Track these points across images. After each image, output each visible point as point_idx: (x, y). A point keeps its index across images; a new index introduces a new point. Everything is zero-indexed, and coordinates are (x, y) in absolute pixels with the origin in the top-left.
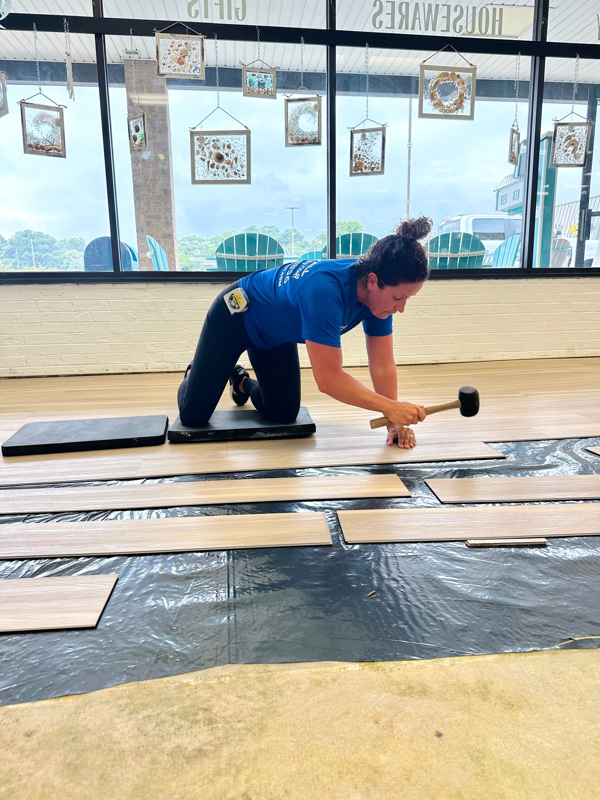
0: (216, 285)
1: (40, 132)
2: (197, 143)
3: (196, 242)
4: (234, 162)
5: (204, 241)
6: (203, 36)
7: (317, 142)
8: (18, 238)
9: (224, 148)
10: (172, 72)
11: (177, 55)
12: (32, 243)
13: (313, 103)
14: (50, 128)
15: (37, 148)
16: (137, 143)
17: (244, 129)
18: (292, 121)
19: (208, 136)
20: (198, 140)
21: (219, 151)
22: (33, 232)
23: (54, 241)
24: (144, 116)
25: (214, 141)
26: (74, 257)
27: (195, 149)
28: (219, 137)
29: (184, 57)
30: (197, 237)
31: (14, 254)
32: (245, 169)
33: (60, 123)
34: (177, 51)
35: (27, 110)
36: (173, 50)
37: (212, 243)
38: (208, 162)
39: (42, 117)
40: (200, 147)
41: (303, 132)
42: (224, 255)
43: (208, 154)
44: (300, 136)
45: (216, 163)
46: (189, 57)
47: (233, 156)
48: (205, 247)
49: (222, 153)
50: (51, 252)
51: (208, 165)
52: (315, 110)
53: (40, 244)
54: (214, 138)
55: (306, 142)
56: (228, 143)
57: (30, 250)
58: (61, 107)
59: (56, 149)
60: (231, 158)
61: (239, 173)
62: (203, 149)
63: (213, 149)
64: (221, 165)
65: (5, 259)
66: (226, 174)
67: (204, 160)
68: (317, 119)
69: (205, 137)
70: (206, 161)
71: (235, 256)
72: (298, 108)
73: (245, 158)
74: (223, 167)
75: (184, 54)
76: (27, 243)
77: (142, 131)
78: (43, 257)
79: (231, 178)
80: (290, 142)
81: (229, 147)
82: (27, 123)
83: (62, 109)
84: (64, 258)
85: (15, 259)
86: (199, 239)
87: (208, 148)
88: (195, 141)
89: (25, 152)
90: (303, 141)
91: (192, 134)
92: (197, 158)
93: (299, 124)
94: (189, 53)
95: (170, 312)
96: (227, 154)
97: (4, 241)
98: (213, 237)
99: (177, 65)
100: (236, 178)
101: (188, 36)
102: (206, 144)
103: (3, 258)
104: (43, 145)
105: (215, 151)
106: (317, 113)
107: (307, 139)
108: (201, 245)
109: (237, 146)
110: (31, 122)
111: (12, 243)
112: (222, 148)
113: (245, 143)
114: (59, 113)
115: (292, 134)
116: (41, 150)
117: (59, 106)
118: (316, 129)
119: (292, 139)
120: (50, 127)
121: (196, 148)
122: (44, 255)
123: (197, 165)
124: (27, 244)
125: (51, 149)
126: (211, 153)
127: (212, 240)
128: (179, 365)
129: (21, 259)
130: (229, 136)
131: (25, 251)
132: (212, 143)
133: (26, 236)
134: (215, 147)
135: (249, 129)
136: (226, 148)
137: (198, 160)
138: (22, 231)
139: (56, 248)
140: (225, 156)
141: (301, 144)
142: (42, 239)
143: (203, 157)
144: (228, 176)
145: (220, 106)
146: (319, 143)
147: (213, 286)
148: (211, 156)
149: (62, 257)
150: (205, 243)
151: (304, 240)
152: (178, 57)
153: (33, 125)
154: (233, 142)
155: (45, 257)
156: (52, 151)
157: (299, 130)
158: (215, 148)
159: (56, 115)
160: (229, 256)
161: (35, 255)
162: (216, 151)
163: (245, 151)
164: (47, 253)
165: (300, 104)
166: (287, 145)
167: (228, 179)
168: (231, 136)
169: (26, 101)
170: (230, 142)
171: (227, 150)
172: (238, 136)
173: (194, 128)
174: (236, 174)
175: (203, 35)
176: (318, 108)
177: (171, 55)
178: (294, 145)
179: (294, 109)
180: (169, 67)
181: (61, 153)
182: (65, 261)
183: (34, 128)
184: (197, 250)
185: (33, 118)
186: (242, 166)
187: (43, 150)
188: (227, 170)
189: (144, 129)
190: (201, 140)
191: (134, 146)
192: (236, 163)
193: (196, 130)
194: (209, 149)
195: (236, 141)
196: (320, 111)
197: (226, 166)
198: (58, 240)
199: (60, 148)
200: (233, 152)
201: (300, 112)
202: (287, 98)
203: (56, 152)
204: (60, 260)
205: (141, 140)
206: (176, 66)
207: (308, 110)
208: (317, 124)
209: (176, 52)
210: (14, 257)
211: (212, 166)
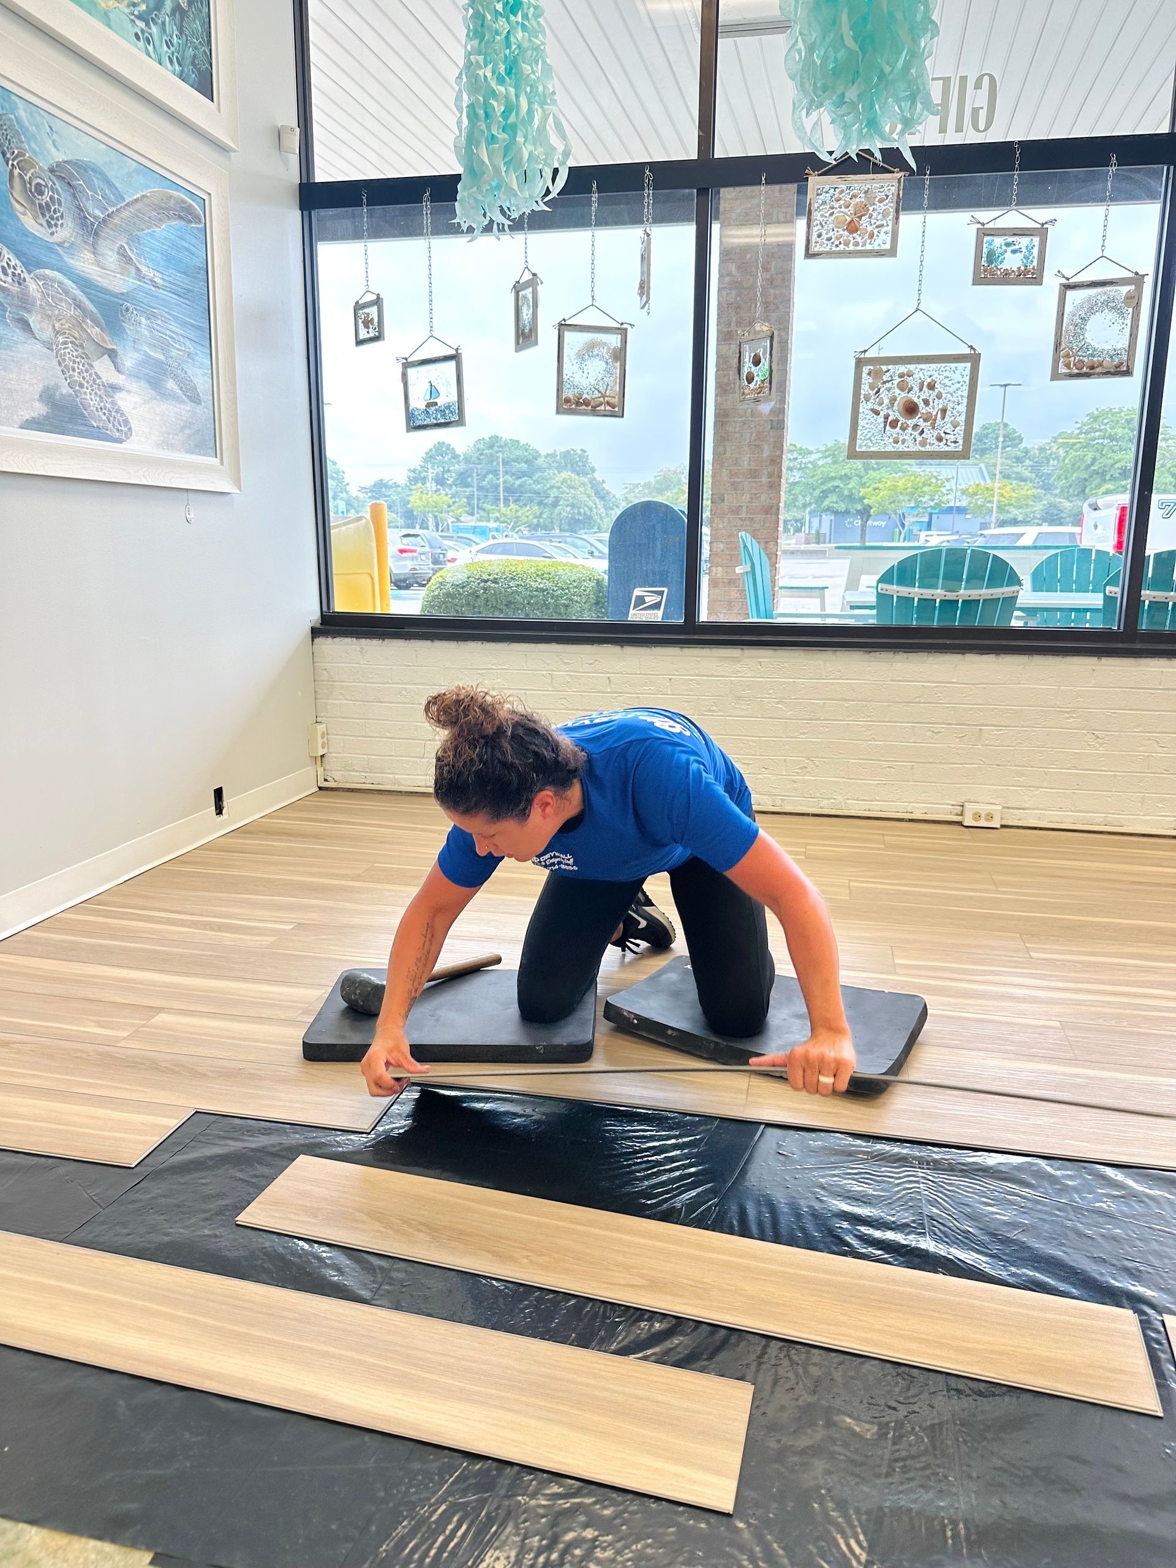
0: (872, 654)
1: (585, 375)
2: (866, 380)
3: (795, 455)
4: (939, 416)
5: (811, 453)
6: (902, 174)
7: (1123, 371)
8: (478, 450)
9: (921, 390)
10: (834, 249)
11: (848, 214)
12: (501, 460)
13: (1124, 290)
14: (603, 365)
15: (578, 403)
16: (752, 386)
17: (968, 351)
18: (1072, 328)
19: (890, 367)
20: (869, 374)
21: (910, 395)
22: (504, 439)
23: (537, 456)
24: (772, 337)
25: (901, 376)
26: (569, 487)
27: (862, 392)
28: (912, 367)
29: (860, 218)
30: (798, 446)
31: (469, 480)
32: (960, 430)
33: (620, 355)
34: (847, 207)
35: (568, 336)
36: (840, 207)
37: (826, 457)
38: (886, 417)
39: (591, 346)
40: (872, 387)
41: (1095, 350)
42: (896, 590)
43: (886, 401)
44: (1085, 359)
45: (900, 418)
46: (870, 217)
47: (938, 405)
48: (810, 465)
49: (916, 400)
50: (530, 477)
51: (886, 422)
52: (1128, 305)
53: (514, 461)
54: (902, 369)
55: (1098, 370)
56: (929, 380)
57: (495, 473)
58: (624, 326)
59: (608, 403)
60: (935, 408)
61: (948, 437)
62: (878, 392)
63: (897, 391)
64: (911, 422)
65: (454, 488)
66: (919, 439)
67: (877, 413)
68: (1129, 322)
69: (884, 368)
70: (882, 414)
71: (916, 592)
72: (1089, 301)
73: (963, 408)
74: (915, 427)
75: (861, 212)
76: (492, 459)
77: (765, 364)
78: (516, 486)
79: (928, 448)
80: (1063, 370)
81: (931, 387)
82: (565, 359)
83: (626, 329)
84: (552, 487)
85: (470, 489)
86: (801, 449)
87: (889, 390)
88: (864, 375)
89: (558, 412)
90: (1092, 368)
91: (860, 363)
92: (864, 408)
93: (1086, 335)
94: (871, 208)
95: (778, 703)
96: (926, 402)
97: (455, 457)
98: (829, 445)
99: (846, 233)
100: (942, 447)
101: (871, 176)
102: (885, 382)
103: (451, 485)
104: (589, 397)
105: (901, 396)
106: (1130, 310)
107: (1101, 365)
108: (804, 461)
109: (949, 384)
110: (573, 357)
111: (467, 460)
112: (916, 389)
113: (967, 379)
114: (619, 336)
115: (1068, 356)
116: (584, 407)
117: (622, 324)
118: (1123, 342)
119: (1068, 366)
120: (603, 363)
121: (865, 389)
122: (518, 482)
123: (861, 422)
124: (492, 461)
125: (600, 405)
126: (893, 400)
127: (827, 450)
128: (783, 800)
129: (480, 488)
130: (934, 366)
131: (487, 474)
132: (897, 380)
133: (491, 447)
134: (902, 387)
135: (979, 350)
136: (925, 388)
137: (866, 412)
138: (487, 438)
139: (540, 469)
140: (921, 405)
141: (1087, 375)
142: (518, 453)
143: (877, 408)
144: (923, 443)
145: (920, 308)
146: (1128, 373)
147: (867, 656)
148: (892, 405)
149: (548, 486)
150: (813, 457)
151: (1022, 446)
152: (849, 219)
153: (574, 362)
154: (942, 377)
155: (520, 486)
156: (602, 408)
157: (1084, 347)
158: (902, 390)
159: (614, 340)
160: (904, 591)
161: (505, 482)
162: (903, 394)
163: (966, 394)
164: (523, 479)
165: (1093, 292)
166: (1055, 376)
167: (923, 449)
168: (939, 365)
169: (567, 323)
170: (935, 376)
171: (926, 393)
172: (953, 365)
173: (865, 351)
174: (940, 439)
175: (901, 171)
176: (1134, 301)
177: (835, 215)
178: (1071, 376)
179: (1078, 301)
180: (829, 239)
181: (617, 409)
182: (554, 493)
183: (576, 368)
184: (795, 473)
185: (576, 350)
186: (955, 425)
187: (587, 406)
188: (922, 432)
189: (771, 362)
190: (876, 374)
191: (746, 391)
192: (943, 418)
193: (868, 355)
194: (891, 391)
195: (945, 374)
196: (1137, 307)
197: (921, 422)
198: (543, 453)
199: (615, 401)
200: (939, 396)
201: (1092, 308)
202: (1064, 281)
203: (608, 408)
204: (544, 492)
205: (763, 381)
206: (842, 236)
207: (1108, 304)
208: (1127, 331)
209: (846, 210)
210: (468, 486)
211: (894, 424)
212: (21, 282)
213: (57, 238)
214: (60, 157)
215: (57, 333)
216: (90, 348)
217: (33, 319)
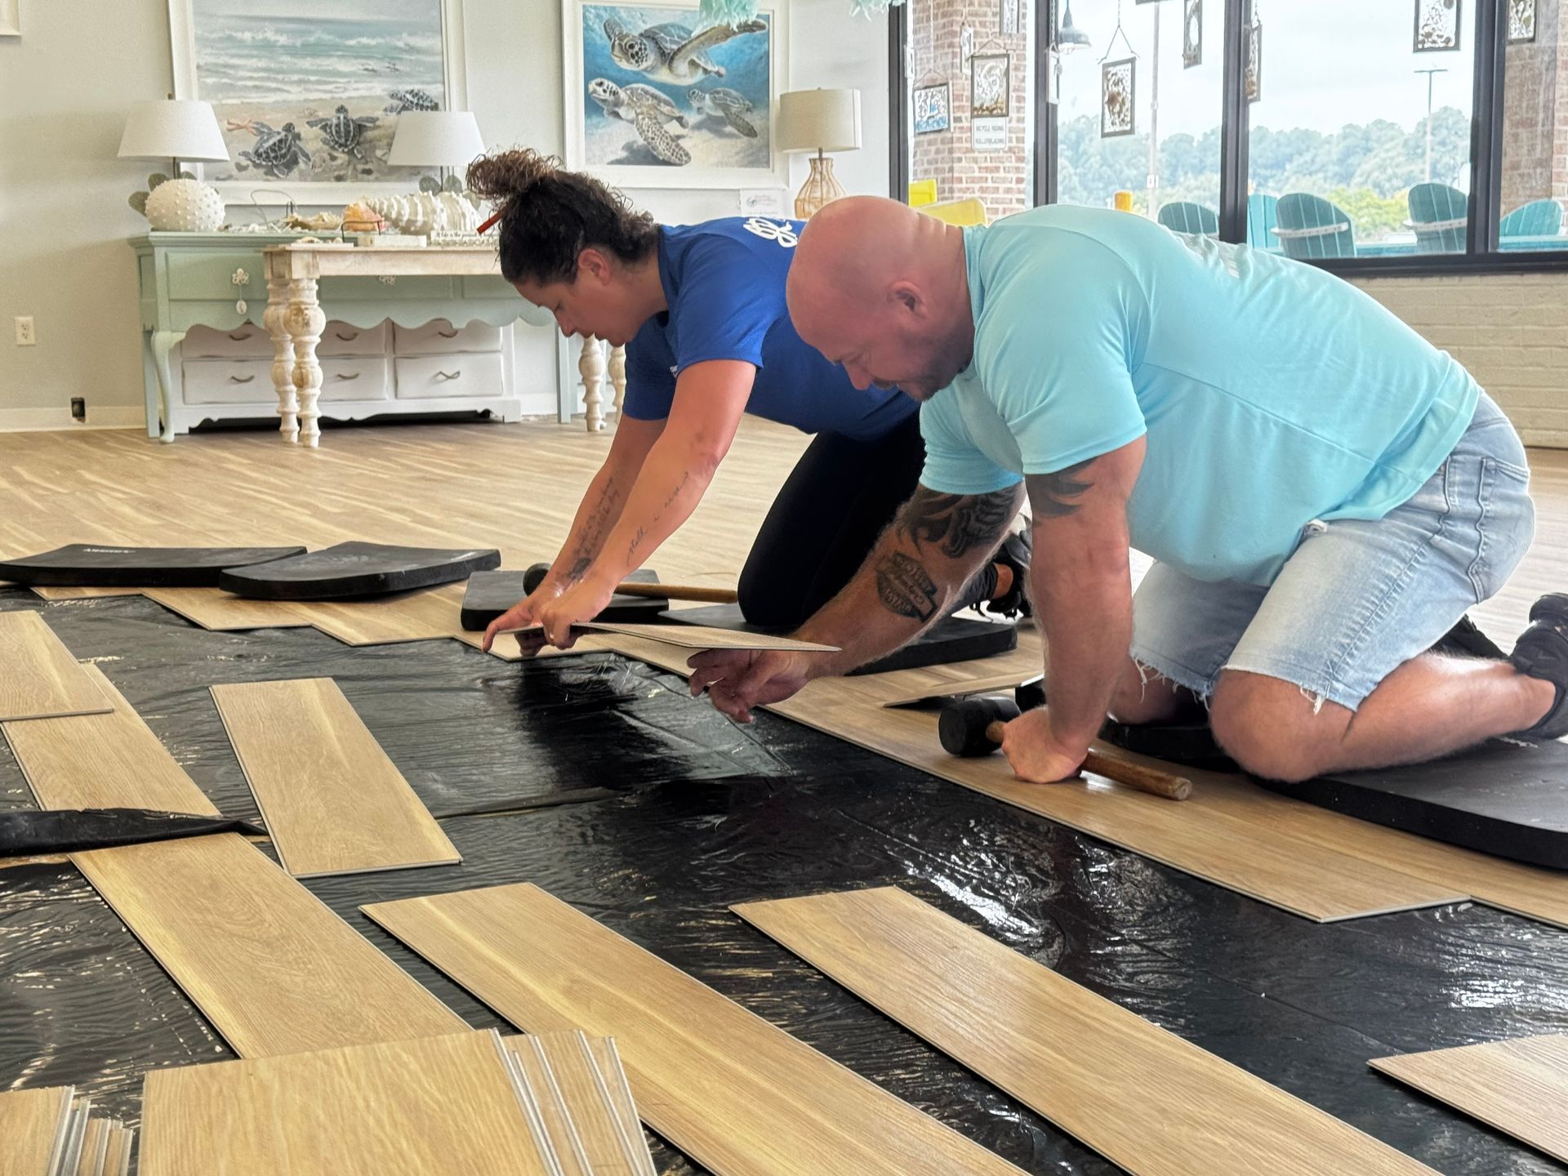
212: (615, 93)
213: (642, 67)
214: (647, 27)
215: (637, 115)
216: (661, 118)
217: (622, 111)
